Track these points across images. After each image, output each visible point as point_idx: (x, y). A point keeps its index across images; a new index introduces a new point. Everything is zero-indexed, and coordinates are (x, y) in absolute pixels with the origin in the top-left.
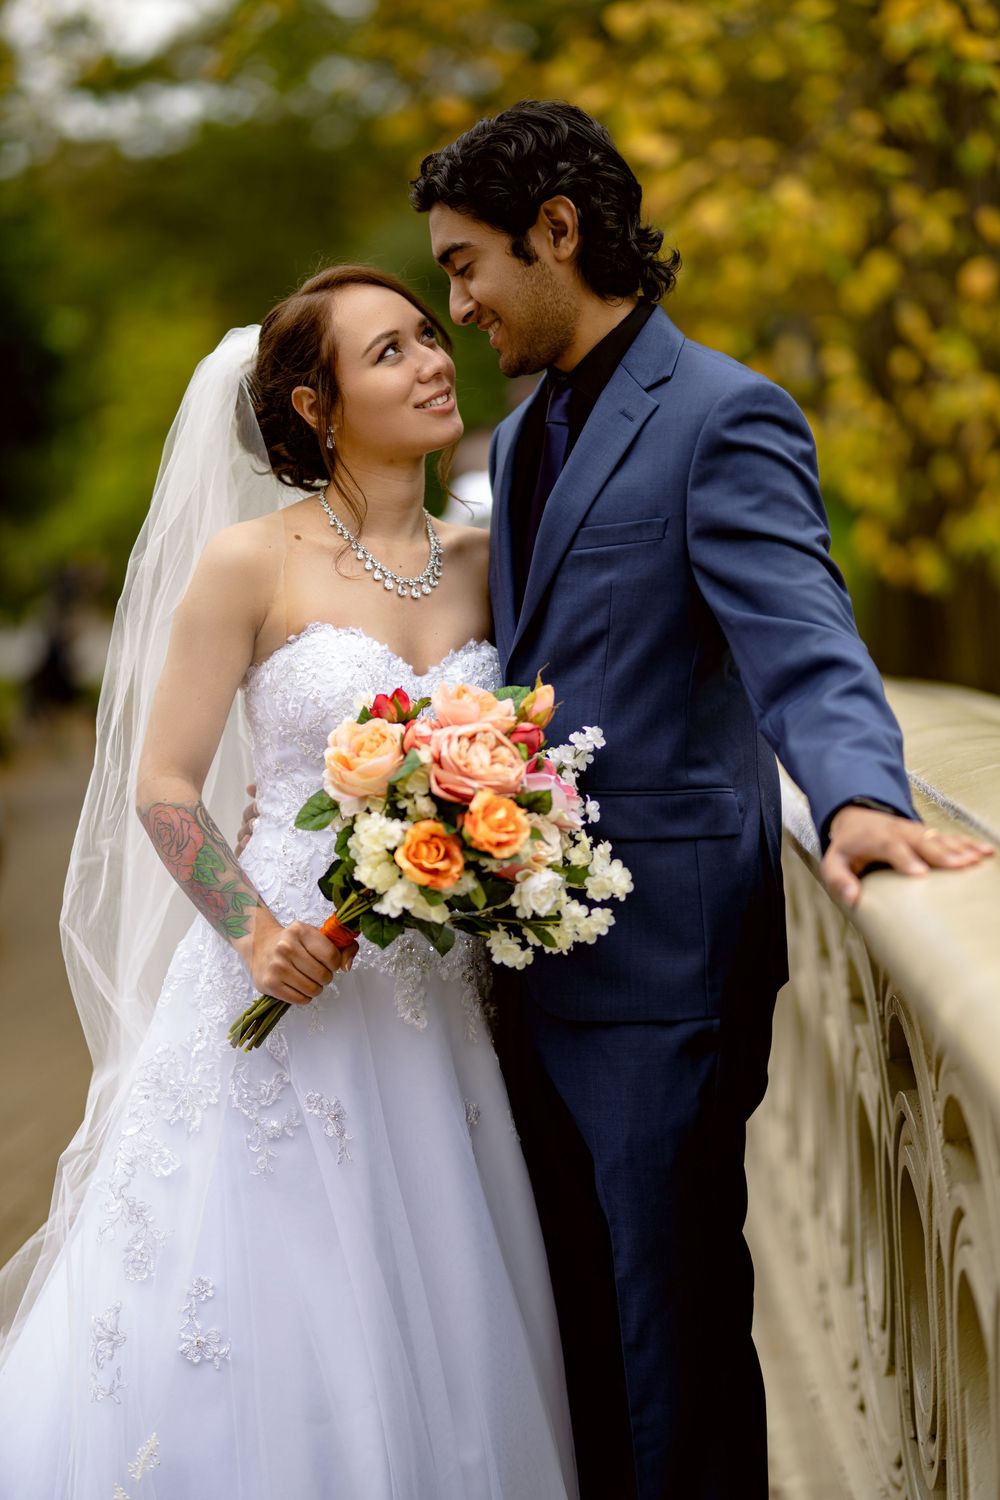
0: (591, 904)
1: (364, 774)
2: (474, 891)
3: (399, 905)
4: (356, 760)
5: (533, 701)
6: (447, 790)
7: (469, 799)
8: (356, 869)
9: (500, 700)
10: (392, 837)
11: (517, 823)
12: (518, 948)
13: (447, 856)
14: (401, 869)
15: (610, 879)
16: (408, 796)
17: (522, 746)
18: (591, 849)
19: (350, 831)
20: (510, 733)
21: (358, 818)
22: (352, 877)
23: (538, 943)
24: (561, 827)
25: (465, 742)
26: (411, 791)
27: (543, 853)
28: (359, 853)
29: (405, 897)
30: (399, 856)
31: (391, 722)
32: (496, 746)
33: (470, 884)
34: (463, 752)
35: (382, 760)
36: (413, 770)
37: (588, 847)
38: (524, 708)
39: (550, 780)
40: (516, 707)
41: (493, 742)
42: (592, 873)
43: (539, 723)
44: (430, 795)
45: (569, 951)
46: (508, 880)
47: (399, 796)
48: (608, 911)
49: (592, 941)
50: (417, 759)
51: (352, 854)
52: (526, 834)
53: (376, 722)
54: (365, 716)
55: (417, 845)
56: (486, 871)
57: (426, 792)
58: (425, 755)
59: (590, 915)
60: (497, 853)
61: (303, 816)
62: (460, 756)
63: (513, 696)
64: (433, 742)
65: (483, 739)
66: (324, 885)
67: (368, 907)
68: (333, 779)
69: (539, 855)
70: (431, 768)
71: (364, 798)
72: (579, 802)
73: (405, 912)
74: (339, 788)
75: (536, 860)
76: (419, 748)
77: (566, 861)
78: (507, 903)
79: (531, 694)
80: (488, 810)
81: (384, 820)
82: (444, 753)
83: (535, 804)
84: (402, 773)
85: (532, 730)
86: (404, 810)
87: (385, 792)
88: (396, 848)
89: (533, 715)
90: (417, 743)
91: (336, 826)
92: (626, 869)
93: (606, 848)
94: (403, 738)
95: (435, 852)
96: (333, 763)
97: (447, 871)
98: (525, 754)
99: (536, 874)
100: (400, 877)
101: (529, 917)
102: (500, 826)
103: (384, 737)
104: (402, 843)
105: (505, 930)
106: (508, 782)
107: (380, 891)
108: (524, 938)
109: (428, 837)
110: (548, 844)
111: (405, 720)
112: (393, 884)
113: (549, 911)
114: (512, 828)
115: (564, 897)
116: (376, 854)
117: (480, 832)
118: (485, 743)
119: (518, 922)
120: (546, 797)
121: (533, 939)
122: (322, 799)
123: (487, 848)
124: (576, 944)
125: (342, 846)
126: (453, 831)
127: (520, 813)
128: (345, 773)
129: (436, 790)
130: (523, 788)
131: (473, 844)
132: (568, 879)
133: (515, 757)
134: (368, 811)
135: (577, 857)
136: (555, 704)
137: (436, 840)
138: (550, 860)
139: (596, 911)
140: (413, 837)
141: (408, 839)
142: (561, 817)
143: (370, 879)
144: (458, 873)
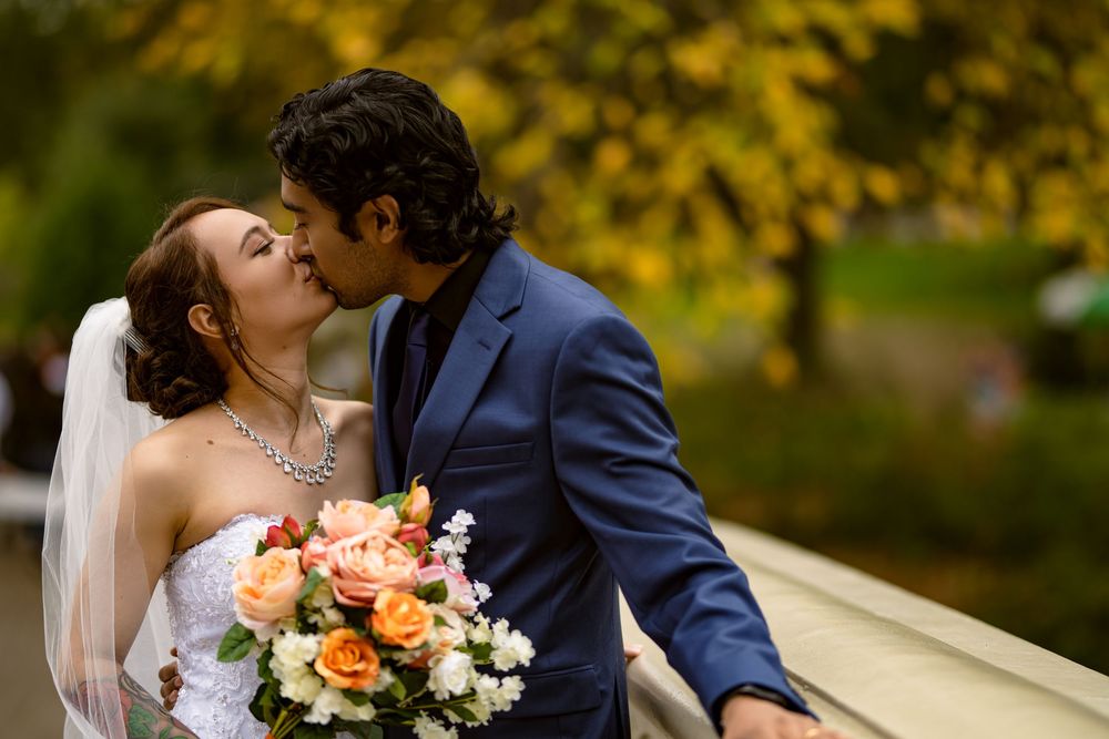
0: (500, 675)
1: (270, 600)
2: (393, 685)
3: (327, 712)
4: (262, 588)
5: (411, 503)
6: (350, 598)
7: (371, 601)
8: (282, 687)
9: (381, 508)
10: (308, 651)
11: (420, 613)
12: (442, 729)
13: (363, 657)
14: (322, 678)
15: (513, 649)
16: (317, 610)
17: (409, 544)
18: (491, 628)
19: (269, 654)
20: (397, 536)
21: (275, 641)
22: (280, 696)
23: (460, 721)
24: (460, 611)
25: (358, 551)
26: (316, 604)
27: (448, 638)
28: (281, 673)
29: (331, 704)
30: (320, 667)
31: (287, 548)
32: (387, 549)
33: (387, 678)
34: (358, 560)
35: (286, 583)
36: (316, 585)
37: (487, 627)
38: (405, 511)
39: (440, 571)
40: (397, 513)
41: (383, 547)
42: (495, 647)
43: (421, 522)
44: (336, 605)
45: (488, 721)
46: (421, 668)
47: (307, 613)
48: (517, 678)
49: (508, 708)
50: (318, 575)
51: (276, 675)
52: (431, 622)
53: (273, 552)
54: (262, 548)
55: (334, 653)
56: (399, 664)
57: (331, 603)
58: (324, 571)
59: (501, 685)
60: (406, 644)
61: (225, 650)
62: (357, 565)
63: (393, 503)
64: (329, 557)
65: (374, 545)
66: (255, 708)
67: (298, 721)
68: (243, 610)
69: (445, 640)
70: (332, 581)
71: (276, 621)
72: (469, 586)
73: (334, 717)
74: (252, 617)
75: (444, 645)
76: (317, 565)
77: (470, 642)
78: (425, 690)
79: (408, 498)
80: (392, 606)
81: (298, 637)
82: (342, 564)
83: (434, 594)
84: (308, 589)
85: (416, 529)
86: (315, 624)
87: (294, 612)
88: (314, 661)
89: (413, 515)
90: (315, 561)
91: (256, 653)
92: (525, 637)
93: (503, 624)
94: (300, 559)
95: (351, 656)
96: (241, 596)
97: (365, 671)
98: (414, 551)
99: (446, 658)
100: (323, 686)
101: (447, 697)
102: (405, 619)
103: (283, 563)
104: (319, 654)
105: (428, 715)
106: (404, 579)
107: (308, 702)
108: (445, 719)
109: (341, 644)
110: (452, 628)
111: (298, 543)
112: (317, 694)
113: (464, 690)
114: (416, 618)
115: (474, 674)
116: (297, 669)
117: (388, 627)
118: (377, 548)
119: (437, 706)
120: (441, 586)
121: (454, 718)
122: (237, 631)
123: (398, 641)
124: (494, 714)
125: (265, 670)
126: (364, 633)
127: (421, 604)
128: (255, 602)
129: (341, 599)
130: (419, 583)
131: (384, 641)
132: (475, 657)
133: (406, 555)
134: (282, 633)
135: (479, 636)
136: (431, 501)
137: (350, 645)
138: (456, 643)
139: (507, 681)
140: (328, 646)
141: (324, 648)
142: (457, 602)
143: (296, 694)
144: (376, 670)
